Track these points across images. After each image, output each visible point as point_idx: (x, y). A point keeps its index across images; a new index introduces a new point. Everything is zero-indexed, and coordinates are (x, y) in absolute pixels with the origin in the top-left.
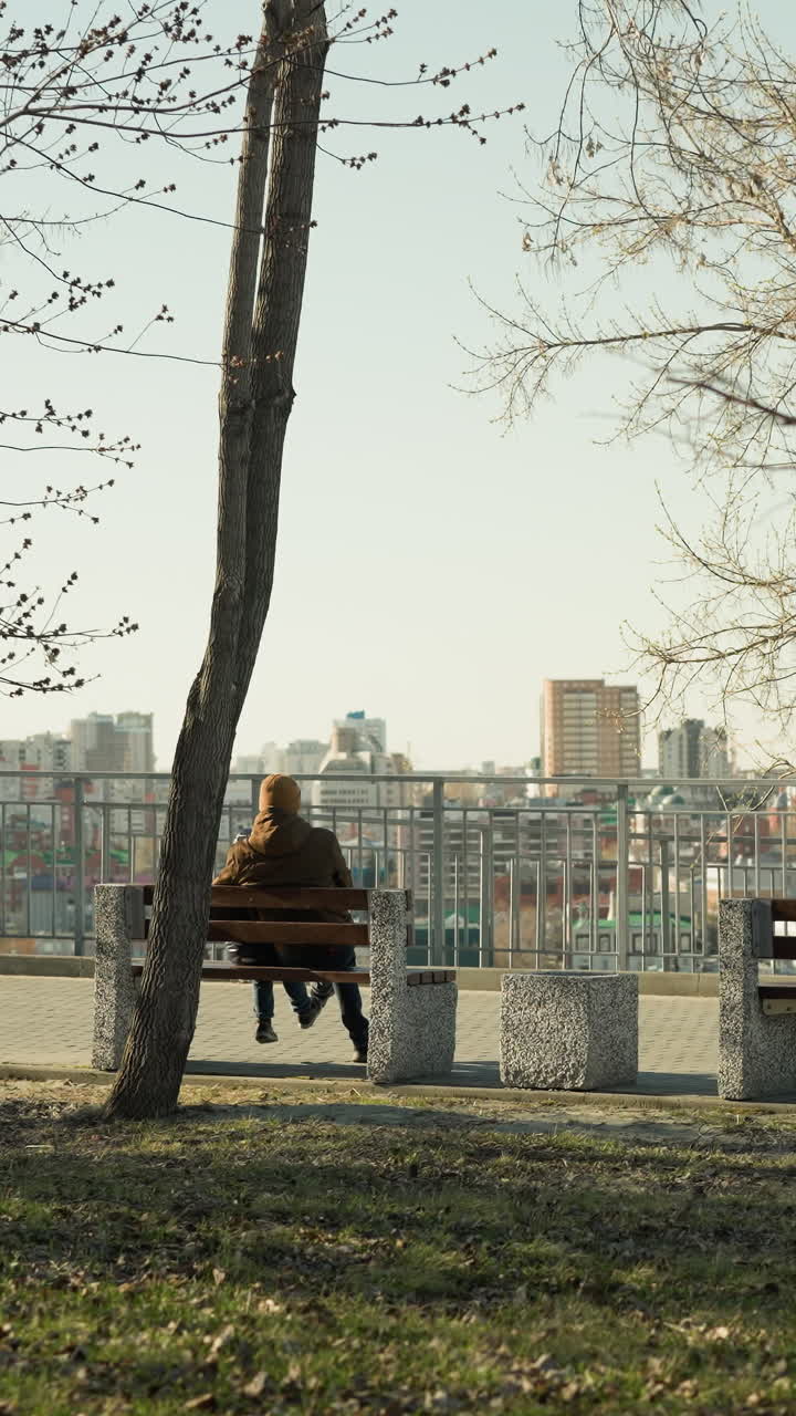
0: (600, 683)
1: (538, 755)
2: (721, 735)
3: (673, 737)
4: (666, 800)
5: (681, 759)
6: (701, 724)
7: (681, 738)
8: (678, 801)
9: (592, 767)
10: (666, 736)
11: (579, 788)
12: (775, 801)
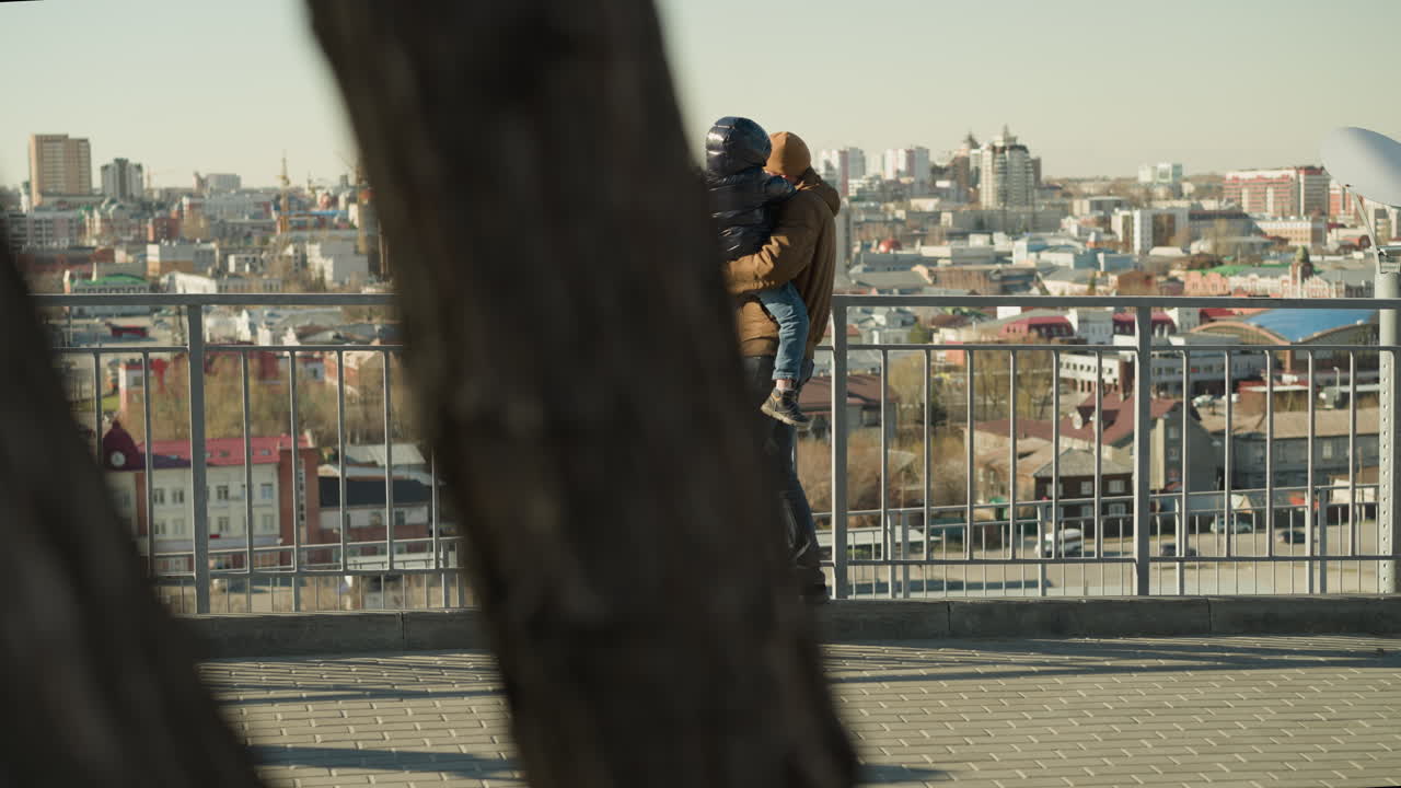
0: (66, 136)
1: (27, 179)
2: (139, 167)
3: (110, 169)
4: (114, 207)
5: (115, 183)
6: (127, 161)
7: (114, 169)
8: (121, 207)
9: (62, 187)
10: (105, 168)
11: (56, 199)
12: (176, 207)
